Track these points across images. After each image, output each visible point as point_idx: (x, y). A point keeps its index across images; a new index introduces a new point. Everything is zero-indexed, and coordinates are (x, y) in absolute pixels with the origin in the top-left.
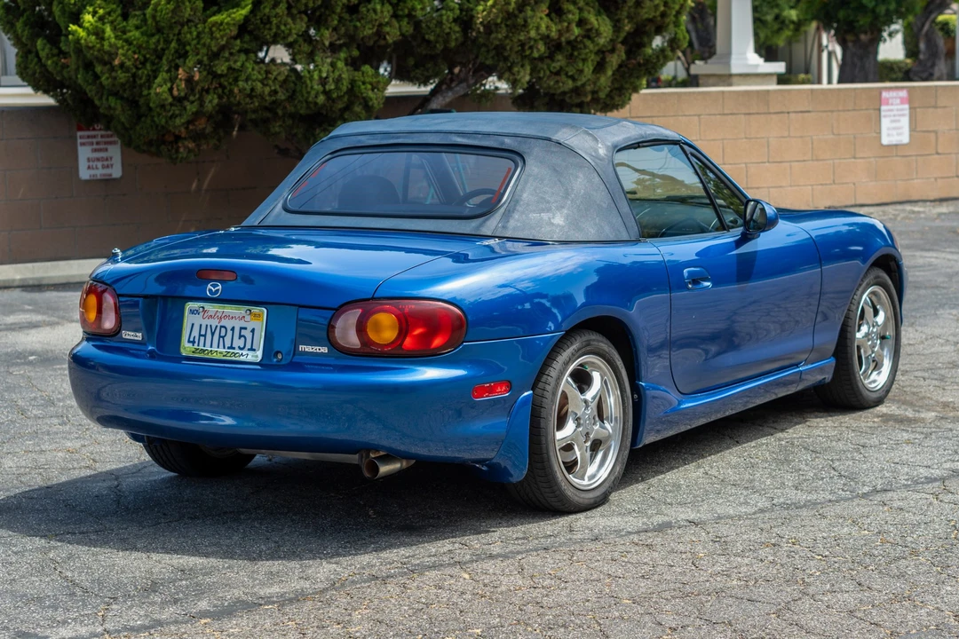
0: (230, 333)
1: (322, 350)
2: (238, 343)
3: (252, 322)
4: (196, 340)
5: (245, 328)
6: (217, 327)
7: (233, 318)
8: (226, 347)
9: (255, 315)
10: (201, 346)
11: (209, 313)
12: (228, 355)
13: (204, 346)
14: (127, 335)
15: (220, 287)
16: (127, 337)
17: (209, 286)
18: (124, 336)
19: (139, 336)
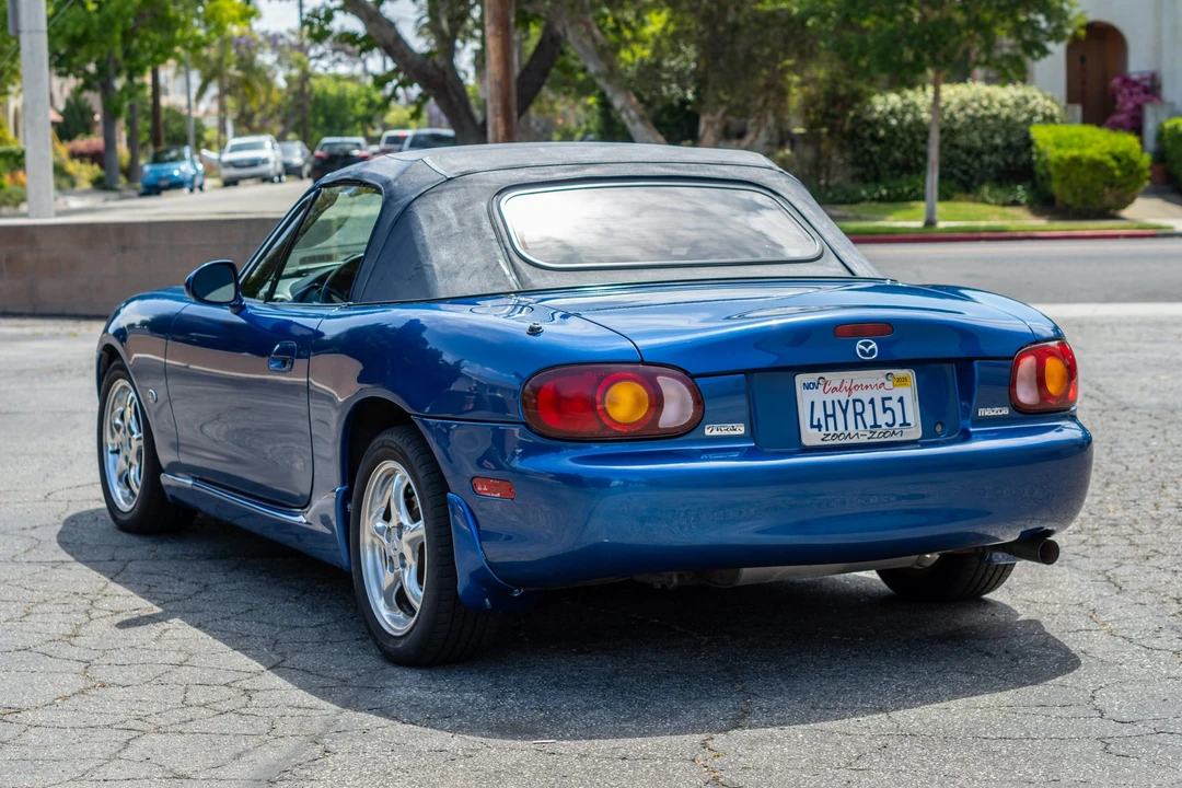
0: (868, 407)
1: (1003, 412)
2: (884, 419)
3: (896, 389)
4: (823, 423)
5: (890, 398)
6: (848, 401)
7: (867, 387)
8: (868, 426)
9: (899, 380)
10: (832, 430)
11: (832, 386)
12: (876, 435)
13: (836, 429)
14: (715, 431)
15: (874, 345)
16: (715, 433)
17: (859, 346)
18: (707, 432)
19: (740, 430)
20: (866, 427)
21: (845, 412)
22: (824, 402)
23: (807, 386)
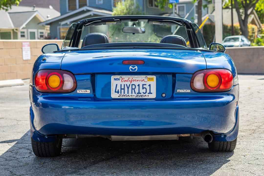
1: (188, 91)
2: (142, 91)
3: (148, 82)
4: (120, 91)
5: (146, 85)
6: (130, 85)
7: (138, 81)
8: (136, 93)
9: (150, 79)
10: (123, 94)
11: (125, 80)
12: (138, 96)
13: (124, 93)
14: (80, 91)
15: (136, 67)
16: (80, 92)
17: (130, 67)
18: (78, 92)
19: (88, 91)
20: (135, 93)
21: (128, 88)
22: (121, 85)
23: (115, 79)
